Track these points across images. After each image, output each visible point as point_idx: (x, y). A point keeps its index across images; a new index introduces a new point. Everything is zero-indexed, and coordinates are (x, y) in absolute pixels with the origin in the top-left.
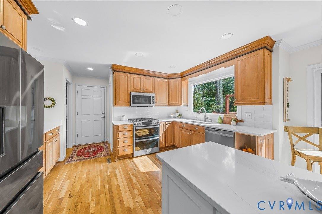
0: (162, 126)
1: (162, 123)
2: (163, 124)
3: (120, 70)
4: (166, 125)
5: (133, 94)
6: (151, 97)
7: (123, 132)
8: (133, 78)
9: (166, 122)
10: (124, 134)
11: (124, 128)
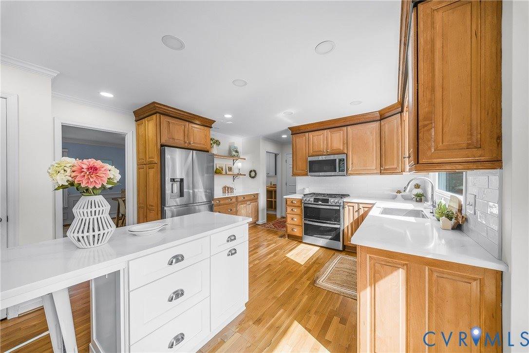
0: (349, 210)
1: (349, 204)
2: (353, 206)
3: (298, 132)
4: (358, 210)
5: (310, 159)
6: (337, 161)
7: (292, 208)
8: (313, 136)
9: (358, 203)
10: (292, 210)
11: (292, 202)
